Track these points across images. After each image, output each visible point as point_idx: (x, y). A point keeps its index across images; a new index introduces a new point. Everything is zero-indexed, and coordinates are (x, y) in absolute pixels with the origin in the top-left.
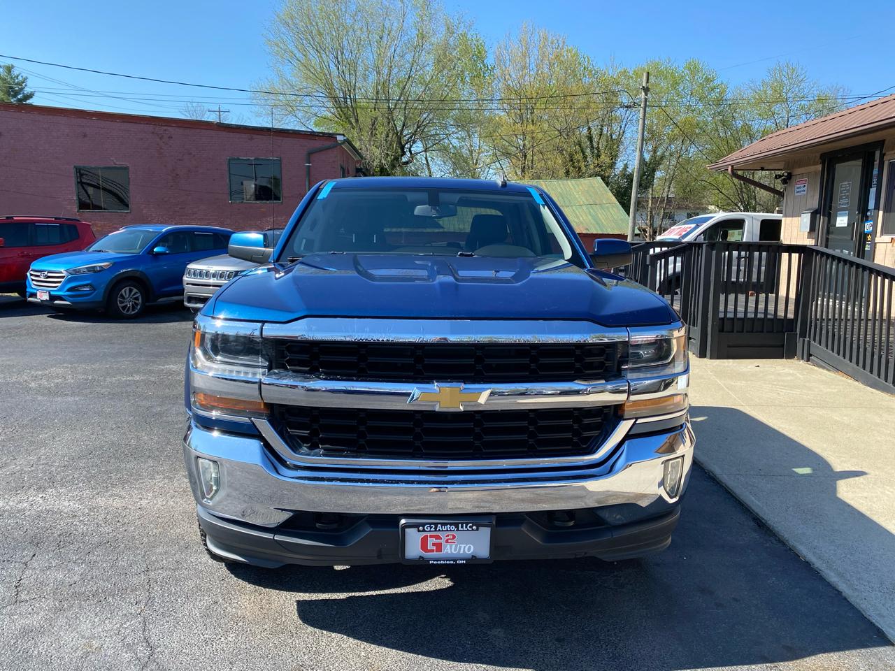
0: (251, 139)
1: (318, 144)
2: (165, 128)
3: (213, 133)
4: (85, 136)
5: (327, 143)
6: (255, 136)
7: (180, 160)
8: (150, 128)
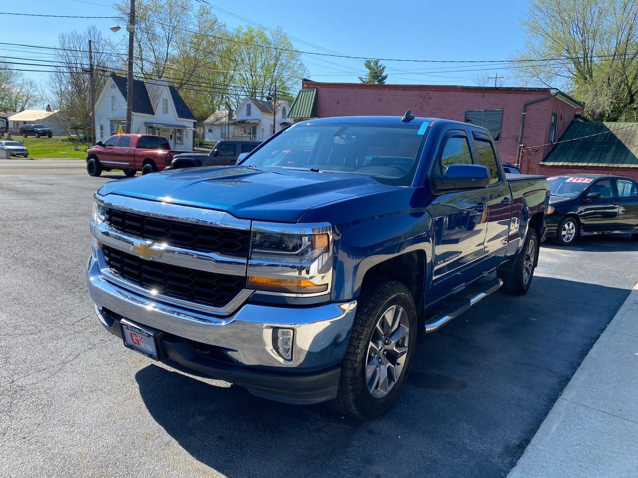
0: (483, 96)
1: (533, 97)
2: (427, 92)
3: (457, 93)
4: (380, 100)
5: (541, 97)
6: (486, 94)
7: (434, 113)
8: (418, 93)
